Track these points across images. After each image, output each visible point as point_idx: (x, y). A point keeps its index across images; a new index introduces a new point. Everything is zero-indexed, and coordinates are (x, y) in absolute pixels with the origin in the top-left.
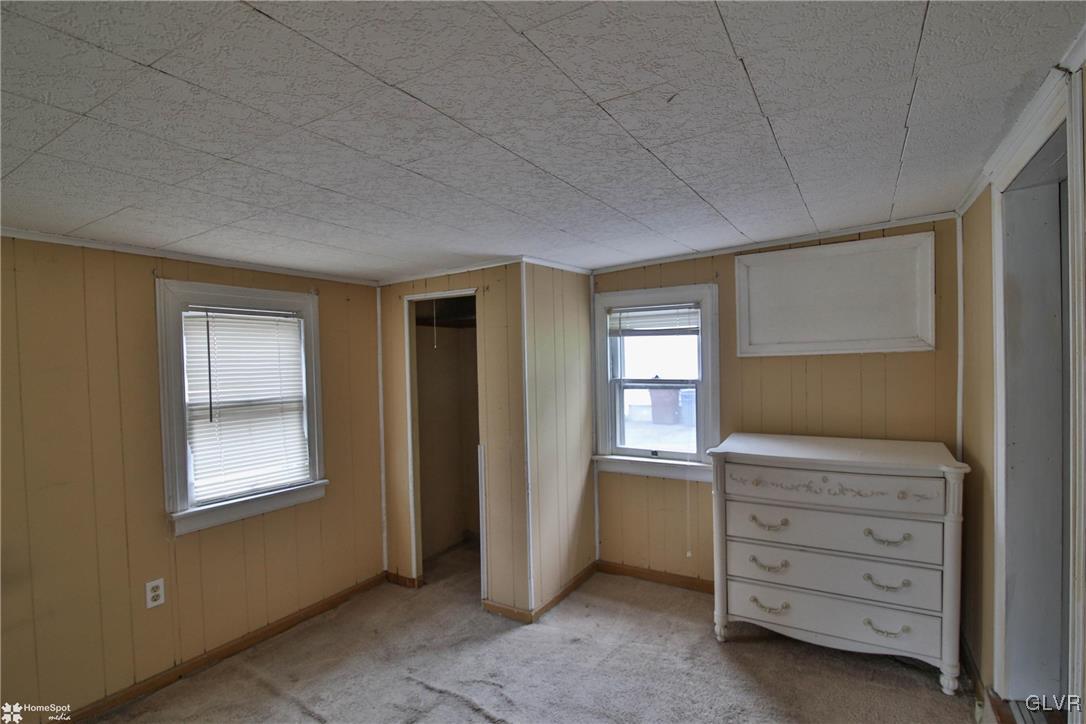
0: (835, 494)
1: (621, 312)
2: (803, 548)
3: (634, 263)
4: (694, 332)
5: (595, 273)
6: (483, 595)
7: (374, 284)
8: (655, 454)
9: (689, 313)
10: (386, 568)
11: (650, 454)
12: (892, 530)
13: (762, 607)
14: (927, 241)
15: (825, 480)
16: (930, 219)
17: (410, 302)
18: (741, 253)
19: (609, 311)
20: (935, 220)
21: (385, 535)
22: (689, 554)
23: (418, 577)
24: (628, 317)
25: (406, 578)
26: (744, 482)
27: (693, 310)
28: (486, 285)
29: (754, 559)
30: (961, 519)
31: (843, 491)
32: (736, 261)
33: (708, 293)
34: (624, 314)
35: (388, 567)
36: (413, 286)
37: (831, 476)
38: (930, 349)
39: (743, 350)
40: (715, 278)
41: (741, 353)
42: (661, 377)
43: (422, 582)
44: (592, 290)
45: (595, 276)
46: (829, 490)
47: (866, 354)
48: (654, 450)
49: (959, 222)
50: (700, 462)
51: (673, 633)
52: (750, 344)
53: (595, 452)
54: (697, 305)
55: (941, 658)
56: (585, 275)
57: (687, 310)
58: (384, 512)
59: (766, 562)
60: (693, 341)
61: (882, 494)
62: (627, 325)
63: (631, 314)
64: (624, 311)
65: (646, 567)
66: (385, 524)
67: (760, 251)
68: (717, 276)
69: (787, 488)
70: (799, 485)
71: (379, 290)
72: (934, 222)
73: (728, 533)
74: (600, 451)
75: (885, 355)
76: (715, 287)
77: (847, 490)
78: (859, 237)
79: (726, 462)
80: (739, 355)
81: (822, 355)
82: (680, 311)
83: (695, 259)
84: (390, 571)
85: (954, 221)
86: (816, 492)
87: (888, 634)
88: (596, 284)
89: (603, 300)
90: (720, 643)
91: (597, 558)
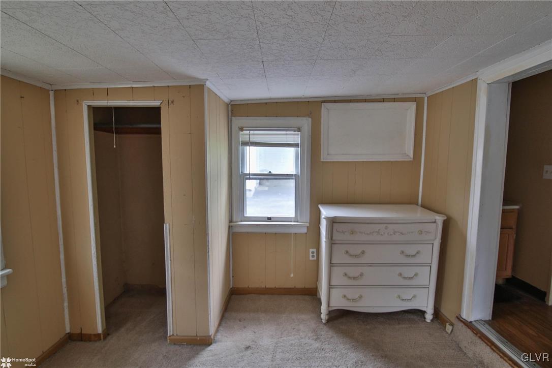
0: (391, 235)
1: (250, 130)
2: (371, 265)
3: (260, 99)
4: (296, 145)
5: (232, 103)
6: (170, 332)
7: (47, 87)
8: (269, 219)
9: (294, 134)
10: (68, 330)
11: (266, 219)
12: (411, 250)
13: (348, 299)
14: (413, 106)
15: (386, 228)
16: (414, 96)
17: (89, 107)
18: (324, 102)
19: (242, 129)
20: (417, 96)
21: (66, 304)
22: (292, 275)
23: (103, 331)
24: (254, 134)
25: (91, 334)
26: (343, 232)
27: (296, 132)
28: (171, 100)
29: (346, 274)
30: (440, 241)
31: (395, 233)
32: (323, 106)
33: (306, 123)
34: (252, 132)
35: (70, 329)
36: (93, 93)
37: (389, 226)
38: (411, 160)
39: (324, 157)
40: (309, 115)
41: (323, 159)
42: (273, 172)
43: (107, 334)
44: (230, 115)
45: (231, 105)
46: (388, 233)
47: (383, 162)
48: (269, 216)
49: (426, 99)
50: (298, 222)
51: (299, 325)
52: (328, 155)
53: (231, 221)
54: (299, 130)
55: (427, 307)
56: (226, 103)
57: (292, 132)
58: (64, 285)
59: (351, 275)
60: (291, 151)
61: (412, 232)
62: (253, 139)
63: (256, 132)
64: (252, 130)
65: (263, 286)
66: (66, 295)
67: (335, 101)
68: (311, 114)
69: (368, 234)
70: (374, 232)
71: (52, 93)
72: (415, 98)
73: (332, 263)
74: (234, 219)
75: (392, 162)
76: (310, 120)
77: (396, 232)
78: (383, 100)
79: (334, 222)
80: (322, 160)
81: (363, 162)
82: (288, 132)
83: (298, 102)
84: (72, 332)
85: (424, 98)
86: (382, 235)
87: (408, 300)
88: (232, 111)
89: (237, 122)
90: (325, 324)
91: (231, 287)
